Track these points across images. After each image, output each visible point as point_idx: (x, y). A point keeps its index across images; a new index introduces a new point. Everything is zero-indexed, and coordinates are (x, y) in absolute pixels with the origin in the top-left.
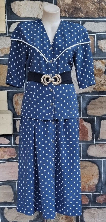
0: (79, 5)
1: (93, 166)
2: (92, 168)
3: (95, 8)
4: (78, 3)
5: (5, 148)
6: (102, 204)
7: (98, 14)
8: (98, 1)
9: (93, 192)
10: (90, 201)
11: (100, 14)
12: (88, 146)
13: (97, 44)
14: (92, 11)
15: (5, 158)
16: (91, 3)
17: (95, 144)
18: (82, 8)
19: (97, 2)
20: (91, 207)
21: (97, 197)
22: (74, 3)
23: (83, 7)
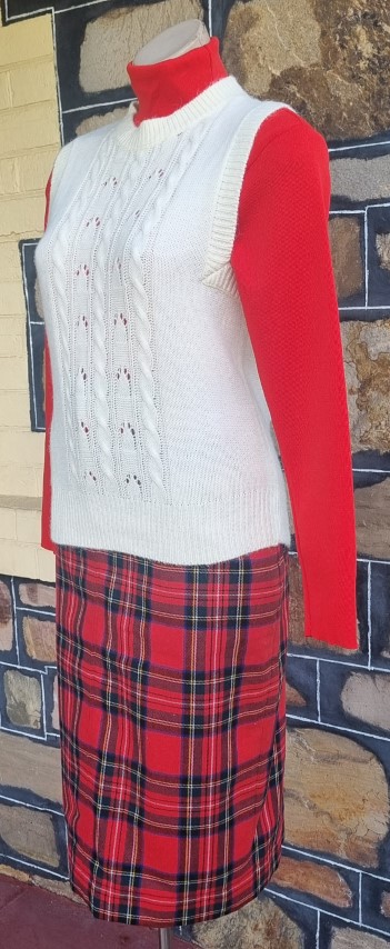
0: (298, 95)
1: (365, 762)
2: (363, 768)
3: (360, 97)
4: (293, 88)
7: (374, 119)
8: (373, 63)
9: (368, 865)
10: (355, 899)
11: (384, 119)
12: (344, 674)
13: (375, 249)
14: (348, 113)
16: (343, 77)
17: (372, 673)
18: (309, 107)
19: (371, 70)
20: (360, 924)
21: (384, 893)
22: (280, 89)
23: (313, 101)
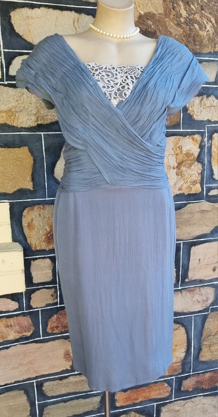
0: (153, 27)
1: (177, 329)
2: (176, 332)
3: (181, 35)
4: (150, 22)
5: (8, 320)
6: (191, 391)
8: (187, 21)
9: (177, 373)
10: (172, 390)
15: (8, 339)
16: (173, 23)
17: (181, 290)
19: (185, 23)
20: (173, 400)
21: (183, 381)
22: (143, 21)
